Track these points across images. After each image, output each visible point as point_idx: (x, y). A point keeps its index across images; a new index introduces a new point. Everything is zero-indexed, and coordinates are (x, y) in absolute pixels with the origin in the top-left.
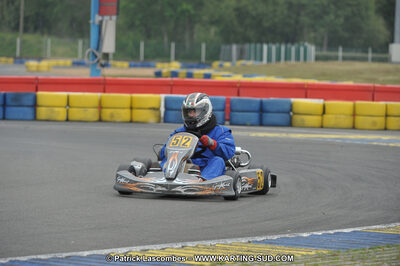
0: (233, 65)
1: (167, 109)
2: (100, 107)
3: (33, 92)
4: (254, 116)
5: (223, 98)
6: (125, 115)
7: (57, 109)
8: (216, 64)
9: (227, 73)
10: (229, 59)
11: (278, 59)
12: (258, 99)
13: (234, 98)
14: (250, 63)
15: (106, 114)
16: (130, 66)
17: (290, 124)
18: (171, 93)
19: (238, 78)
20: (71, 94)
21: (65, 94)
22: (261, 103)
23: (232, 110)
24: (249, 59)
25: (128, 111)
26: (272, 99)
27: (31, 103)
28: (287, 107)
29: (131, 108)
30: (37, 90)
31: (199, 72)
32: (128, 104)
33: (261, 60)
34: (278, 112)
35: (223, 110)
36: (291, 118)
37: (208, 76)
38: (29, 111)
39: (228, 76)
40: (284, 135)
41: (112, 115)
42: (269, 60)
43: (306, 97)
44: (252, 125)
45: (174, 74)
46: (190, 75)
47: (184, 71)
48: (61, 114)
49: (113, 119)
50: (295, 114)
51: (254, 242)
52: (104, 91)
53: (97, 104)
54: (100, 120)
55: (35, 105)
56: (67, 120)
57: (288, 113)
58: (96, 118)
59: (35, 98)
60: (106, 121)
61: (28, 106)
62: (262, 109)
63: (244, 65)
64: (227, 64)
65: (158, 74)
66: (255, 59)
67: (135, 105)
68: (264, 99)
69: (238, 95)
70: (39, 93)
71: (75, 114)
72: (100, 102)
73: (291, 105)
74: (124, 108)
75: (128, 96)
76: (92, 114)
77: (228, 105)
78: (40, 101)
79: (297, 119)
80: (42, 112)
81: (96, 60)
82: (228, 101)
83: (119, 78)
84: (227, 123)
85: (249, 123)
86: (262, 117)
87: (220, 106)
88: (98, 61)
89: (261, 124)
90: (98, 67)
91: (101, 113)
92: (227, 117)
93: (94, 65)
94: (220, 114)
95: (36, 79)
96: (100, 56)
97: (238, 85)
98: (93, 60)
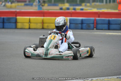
0: (91, 5)
1: (70, 23)
2: (43, 23)
3: (15, 17)
4: (106, 26)
5: (93, 18)
7: (25, 24)
8: (83, 4)
9: (89, 8)
10: (89, 2)
11: (110, 2)
12: (108, 19)
13: (97, 18)
14: (98, 4)
15: (45, 26)
16: (49, 5)
17: (120, 29)
18: (71, 17)
19: (95, 10)
20: (31, 17)
21: (28, 17)
22: (109, 20)
23: (97, 24)
24: (97, 2)
26: (113, 19)
27: (14, 21)
30: (16, 16)
31: (78, 8)
33: (102, 2)
34: (116, 24)
35: (93, 24)
37: (82, 9)
38: (14, 25)
41: (48, 26)
42: (106, 2)
45: (68, 9)
46: (74, 9)
47: (72, 8)
48: (27, 26)
49: (48, 28)
51: (119, 78)
52: (44, 16)
53: (41, 22)
54: (43, 28)
55: (16, 22)
56: (29, 28)
58: (41, 27)
59: (16, 19)
60: (45, 29)
61: (13, 23)
62: (109, 23)
63: (95, 5)
64: (88, 4)
65: (61, 9)
66: (100, 2)
68: (110, 19)
69: (99, 17)
70: (18, 17)
71: (33, 26)
72: (43, 21)
74: (52, 23)
76: (39, 26)
77: (95, 22)
78: (18, 21)
80: (19, 25)
81: (40, 3)
82: (95, 20)
83: (50, 11)
84: (95, 29)
85: (104, 29)
86: (109, 26)
87: (92, 22)
88: (41, 4)
89: (109, 29)
90: (41, 6)
91: (43, 25)
92: (95, 26)
93: (39, 5)
94: (92, 25)
95: (16, 11)
96: (41, 1)
97: (99, 13)
98: (39, 3)
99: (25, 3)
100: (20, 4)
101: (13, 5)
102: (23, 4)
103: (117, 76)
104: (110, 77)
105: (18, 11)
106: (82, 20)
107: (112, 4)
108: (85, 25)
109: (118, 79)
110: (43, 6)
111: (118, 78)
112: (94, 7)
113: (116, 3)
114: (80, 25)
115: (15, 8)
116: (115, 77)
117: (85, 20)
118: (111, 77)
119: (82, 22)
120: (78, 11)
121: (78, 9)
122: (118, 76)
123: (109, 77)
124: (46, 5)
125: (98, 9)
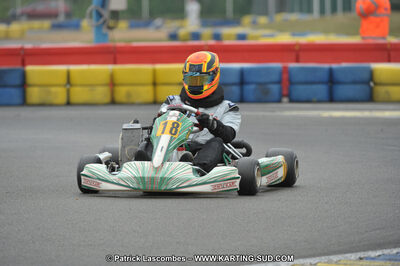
0: (272, 20)
2: (112, 84)
3: (19, 67)
4: (322, 90)
5: (278, 65)
6: (146, 94)
7: (53, 89)
8: (247, 20)
9: (267, 32)
10: (265, 13)
11: (334, 9)
12: (326, 66)
13: (292, 65)
14: (294, 17)
15: (121, 93)
16: (132, 26)
17: (370, 98)
19: (284, 38)
20: (73, 68)
21: (63, 68)
22: (331, 71)
23: (291, 83)
24: (292, 11)
25: (150, 88)
26: (344, 65)
27: (18, 82)
28: (366, 76)
29: (155, 84)
30: (24, 64)
31: (229, 33)
32: (149, 79)
33: (310, 10)
34: (355, 82)
35: (279, 82)
36: (371, 89)
37: (242, 37)
38: (15, 93)
39: (272, 36)
40: (367, 114)
41: (129, 95)
42: (322, 11)
43: (389, 60)
44: (319, 101)
45: (196, 36)
46: (217, 37)
47: (207, 32)
48: (60, 95)
49: (131, 100)
50: (375, 84)
51: (367, 258)
52: (115, 62)
53: (108, 81)
54: (113, 102)
55: (23, 84)
56: (68, 103)
57: (367, 83)
58: (107, 99)
59: (24, 75)
60: (121, 104)
61: (14, 86)
62: (331, 80)
63: (286, 20)
64: (263, 20)
65: (173, 37)
66: (301, 11)
67: (160, 79)
68: (334, 66)
69: (297, 61)
70: (29, 68)
71: (79, 94)
72: (112, 76)
73: (371, 73)
74: (144, 85)
75: (148, 67)
76: (101, 93)
77: (285, 76)
78: (31, 79)
79: (380, 91)
80: (34, 94)
81: (101, 20)
82: (285, 70)
83: (135, 44)
84: (285, 100)
85: (315, 99)
86: (332, 90)
87: (275, 77)
88: (104, 22)
89: (331, 99)
90: (105, 30)
91: (112, 93)
92: (285, 92)
93: (98, 28)
94: (275, 88)
95: (22, 49)
96: (106, 14)
97: (297, 48)
98: (98, 20)
99: (56, 21)
100: (36, 24)
101: (15, 27)
102: (46, 24)
103: (357, 251)
104: (335, 258)
105: (28, 46)
106: (242, 72)
107: (340, 16)
108: (252, 87)
109: (361, 263)
110: (110, 28)
111: (361, 259)
112: (282, 29)
113: (354, 15)
114: (236, 89)
115: (22, 36)
116: (353, 256)
117: (250, 70)
118: (340, 257)
119: (243, 78)
120: (226, 42)
121: (229, 37)
122: (361, 254)
123: (331, 257)
124: (123, 24)
125: (294, 35)
